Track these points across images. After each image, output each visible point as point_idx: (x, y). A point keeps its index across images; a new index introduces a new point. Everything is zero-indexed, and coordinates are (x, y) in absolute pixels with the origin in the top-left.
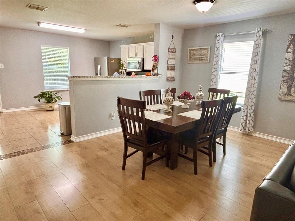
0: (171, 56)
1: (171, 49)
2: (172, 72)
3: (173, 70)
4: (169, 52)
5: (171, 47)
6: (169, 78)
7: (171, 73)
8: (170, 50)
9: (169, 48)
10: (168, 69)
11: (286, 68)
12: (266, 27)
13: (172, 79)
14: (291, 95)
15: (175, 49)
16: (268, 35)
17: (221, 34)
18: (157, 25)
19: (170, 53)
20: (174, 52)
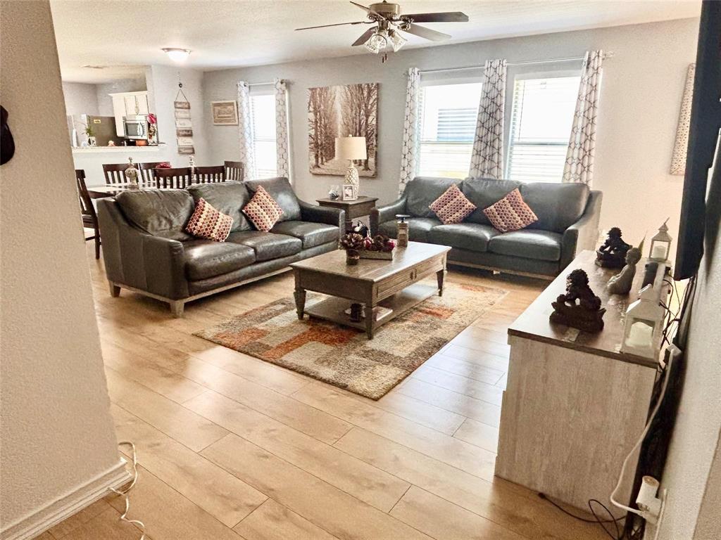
0: (182, 113)
1: (180, 103)
2: (188, 140)
3: (191, 135)
4: (176, 107)
5: (179, 100)
6: (181, 150)
7: (187, 142)
8: (179, 106)
9: (175, 103)
10: (178, 135)
11: (310, 132)
12: (287, 76)
13: (191, 151)
14: (319, 167)
15: (189, 103)
16: (292, 87)
17: (242, 83)
18: (148, 67)
19: (177, 110)
20: (186, 108)
